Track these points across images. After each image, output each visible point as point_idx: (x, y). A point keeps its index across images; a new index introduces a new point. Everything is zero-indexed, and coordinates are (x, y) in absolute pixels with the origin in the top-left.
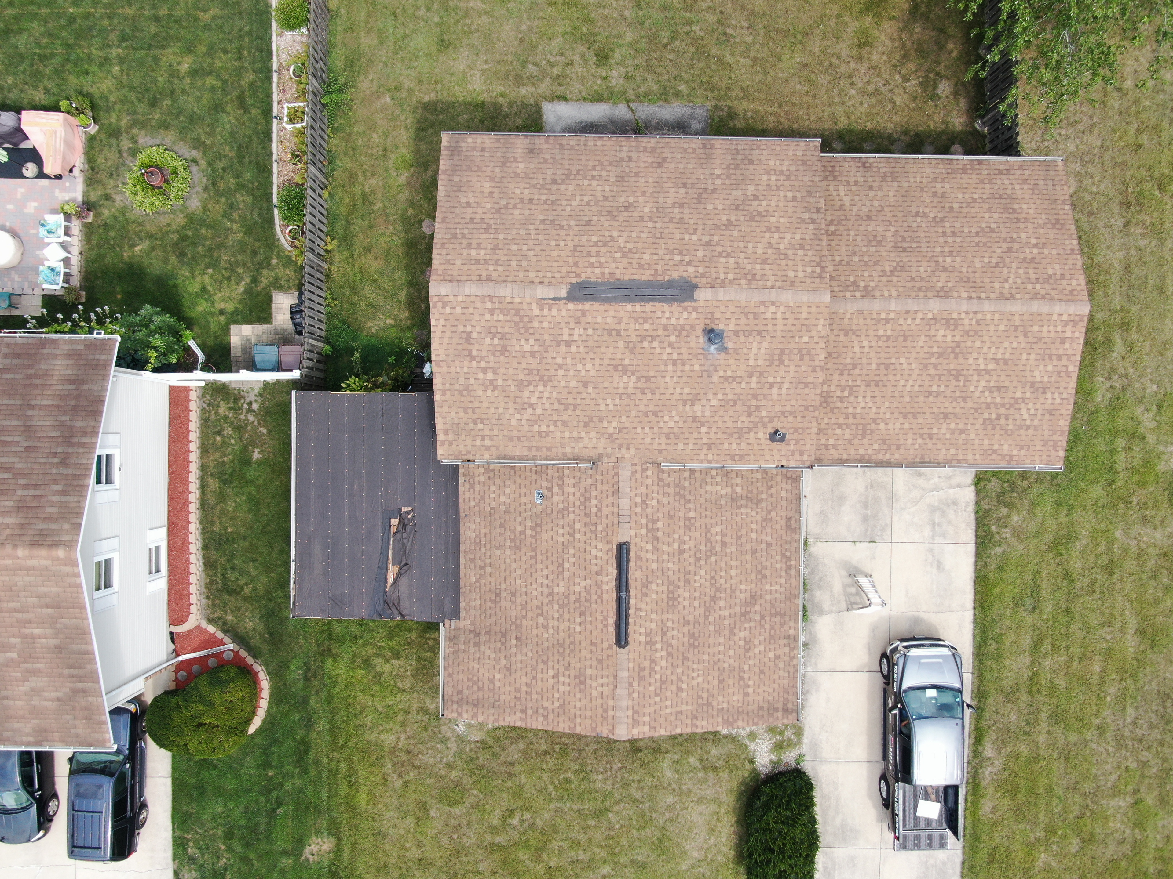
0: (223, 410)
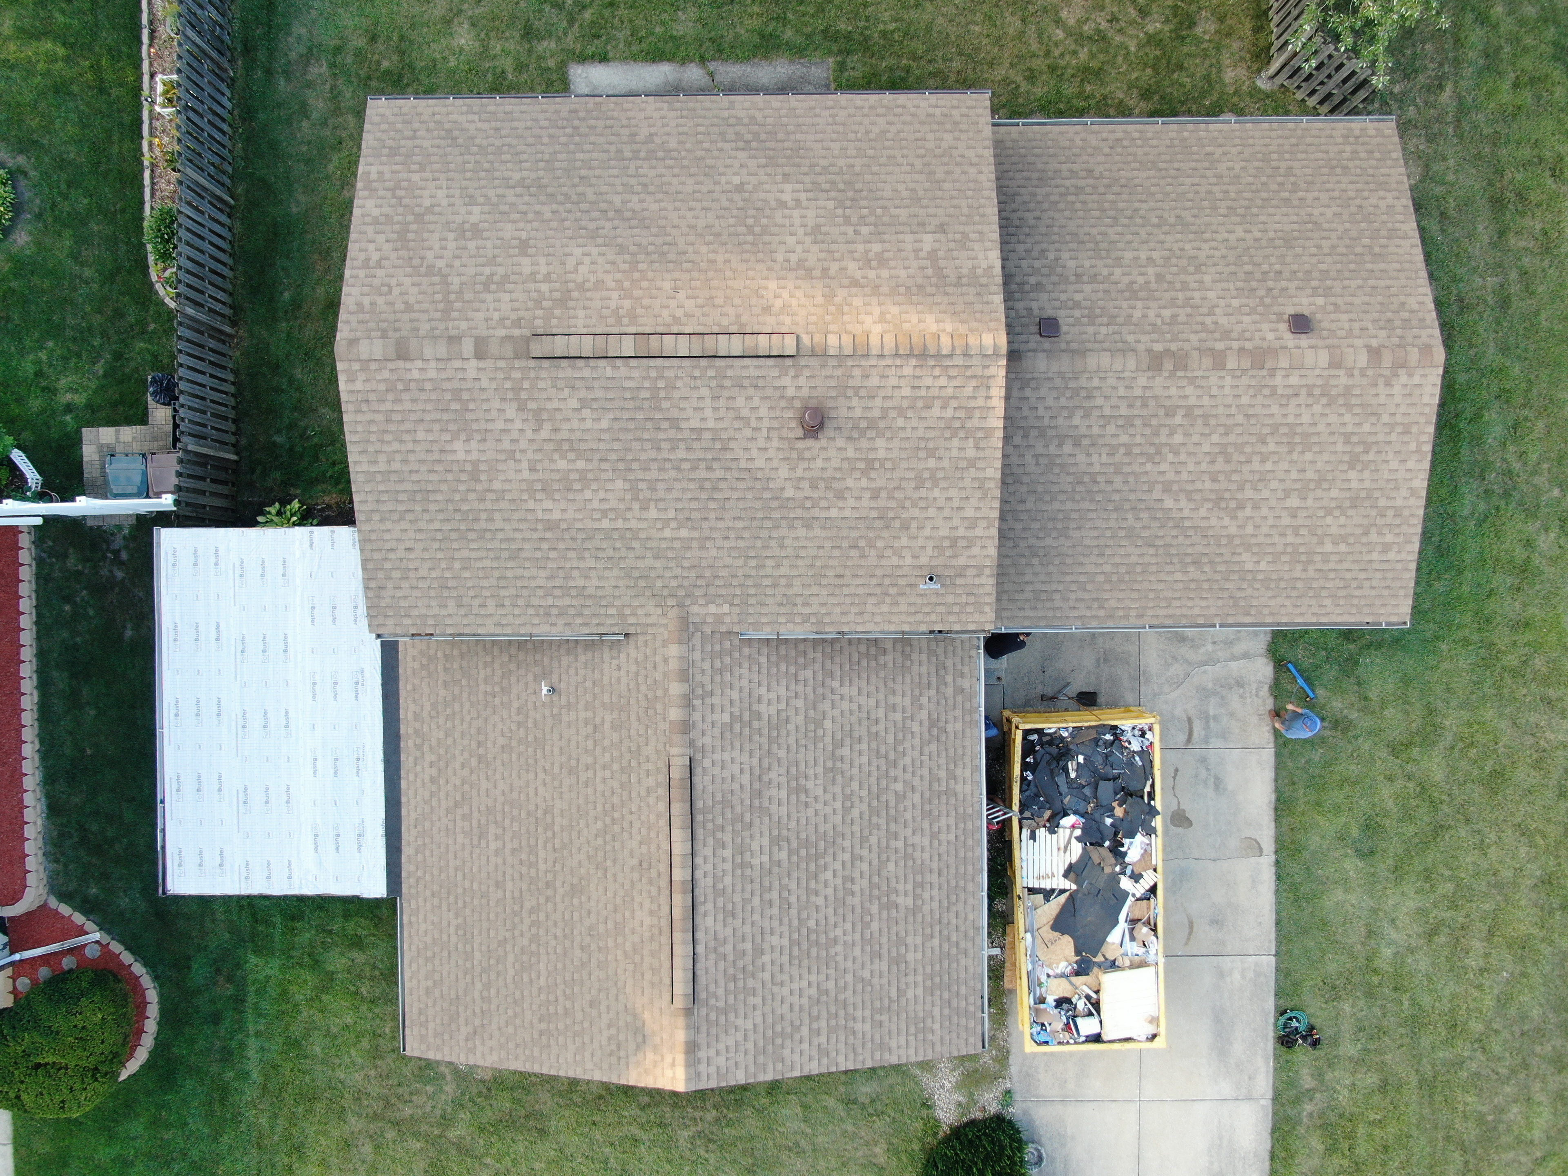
0: (72, 562)
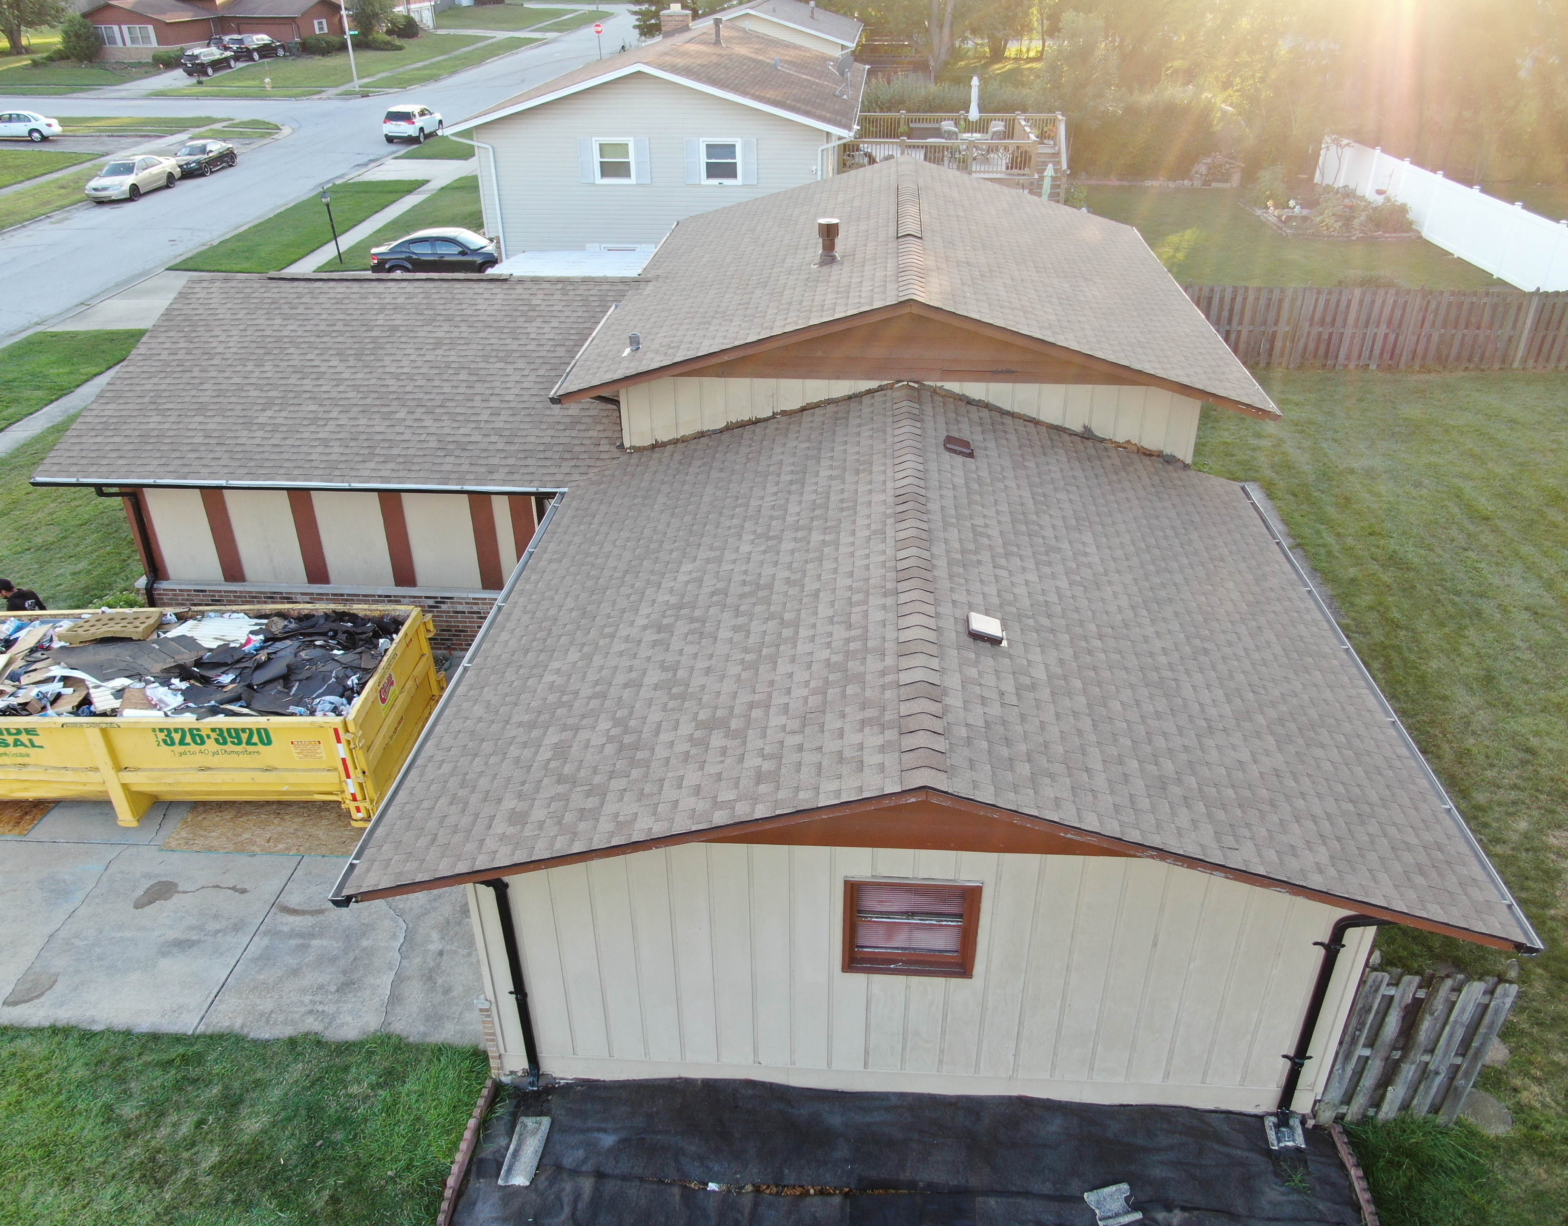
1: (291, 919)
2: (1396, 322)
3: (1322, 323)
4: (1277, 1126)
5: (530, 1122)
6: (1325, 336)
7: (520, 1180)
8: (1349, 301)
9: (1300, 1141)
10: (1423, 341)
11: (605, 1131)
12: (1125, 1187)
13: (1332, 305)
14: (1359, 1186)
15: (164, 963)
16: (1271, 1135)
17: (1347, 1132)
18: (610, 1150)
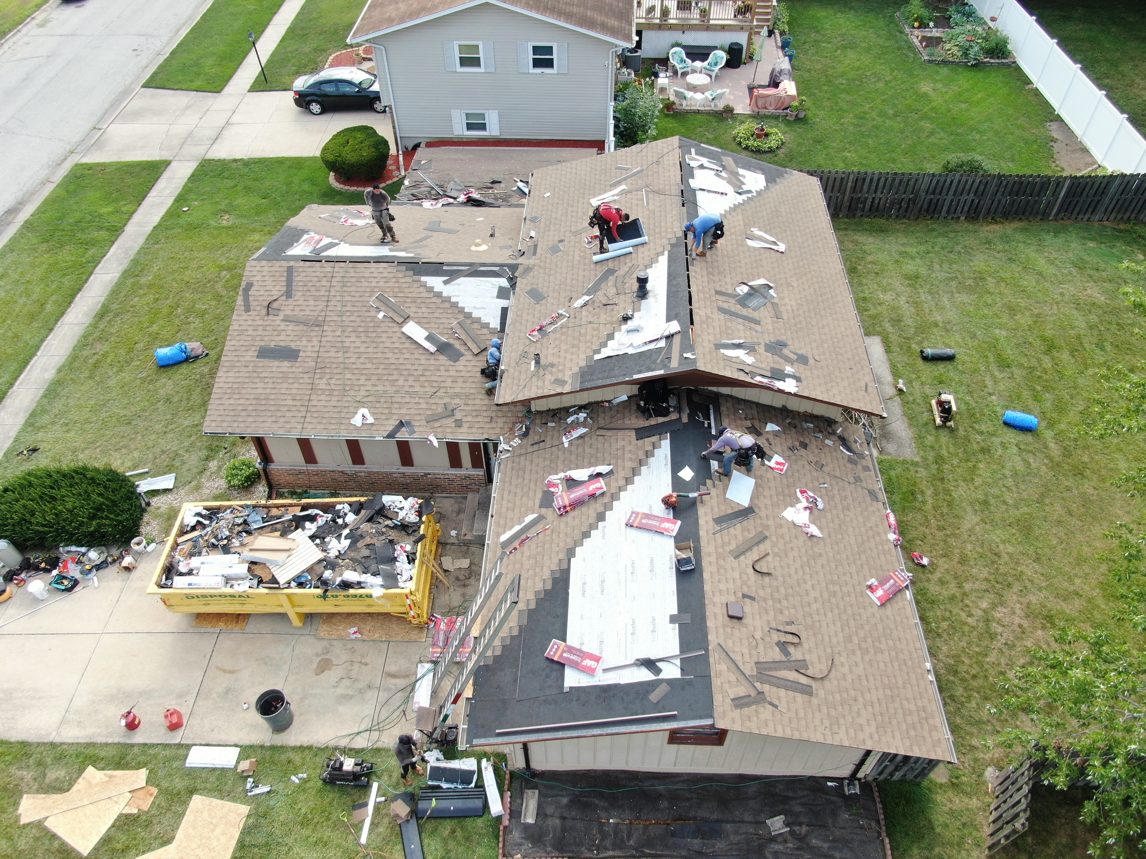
1: (394, 681)
2: (979, 193)
3: (934, 193)
4: (849, 785)
5: (529, 792)
6: (935, 201)
7: (530, 819)
8: (952, 181)
9: (858, 791)
10: (995, 203)
11: (563, 796)
12: (783, 817)
13: (941, 184)
14: (880, 811)
15: (341, 709)
16: (846, 789)
17: (878, 785)
18: (566, 806)
